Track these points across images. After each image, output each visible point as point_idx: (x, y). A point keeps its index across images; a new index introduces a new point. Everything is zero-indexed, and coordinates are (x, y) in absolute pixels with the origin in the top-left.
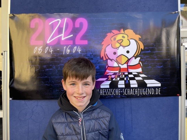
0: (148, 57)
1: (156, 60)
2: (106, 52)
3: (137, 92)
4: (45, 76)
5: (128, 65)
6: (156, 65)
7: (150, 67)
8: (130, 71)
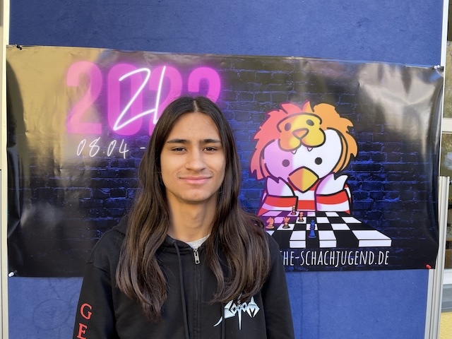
0: (366, 174)
1: (384, 182)
3: (333, 258)
4: (105, 217)
6: (384, 194)
7: (369, 200)
8: (320, 208)
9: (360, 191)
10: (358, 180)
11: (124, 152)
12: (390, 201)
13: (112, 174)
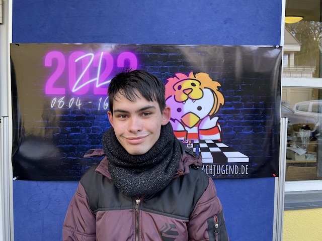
0: (231, 116)
1: (242, 121)
3: (212, 170)
4: (69, 144)
5: (199, 128)
6: (243, 128)
7: (233, 132)
8: (202, 138)
9: (227, 127)
10: (225, 120)
11: (79, 105)
12: (246, 133)
13: (72, 118)
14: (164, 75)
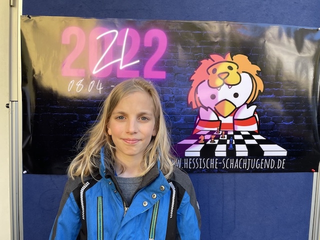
0: (270, 105)
1: (283, 110)
2: (197, 94)
3: (246, 163)
5: (235, 118)
7: (272, 123)
8: (237, 129)
9: (265, 116)
10: (264, 109)
11: (100, 89)
12: (286, 124)
13: (92, 104)
14: (197, 56)
